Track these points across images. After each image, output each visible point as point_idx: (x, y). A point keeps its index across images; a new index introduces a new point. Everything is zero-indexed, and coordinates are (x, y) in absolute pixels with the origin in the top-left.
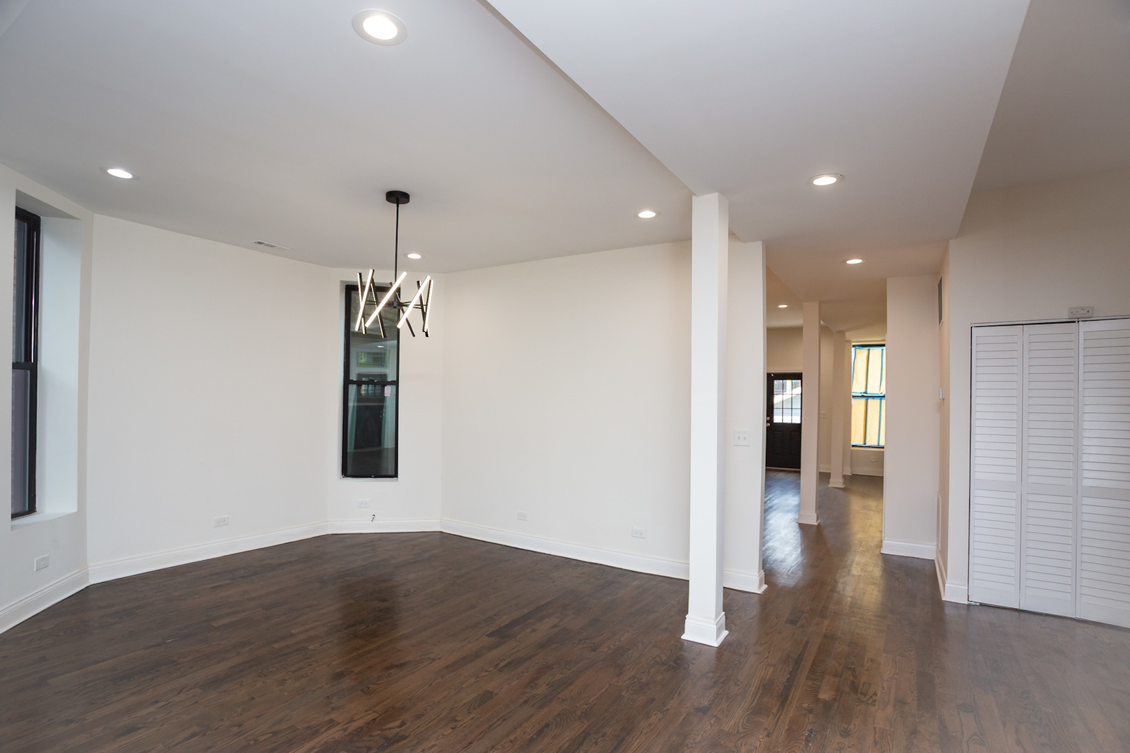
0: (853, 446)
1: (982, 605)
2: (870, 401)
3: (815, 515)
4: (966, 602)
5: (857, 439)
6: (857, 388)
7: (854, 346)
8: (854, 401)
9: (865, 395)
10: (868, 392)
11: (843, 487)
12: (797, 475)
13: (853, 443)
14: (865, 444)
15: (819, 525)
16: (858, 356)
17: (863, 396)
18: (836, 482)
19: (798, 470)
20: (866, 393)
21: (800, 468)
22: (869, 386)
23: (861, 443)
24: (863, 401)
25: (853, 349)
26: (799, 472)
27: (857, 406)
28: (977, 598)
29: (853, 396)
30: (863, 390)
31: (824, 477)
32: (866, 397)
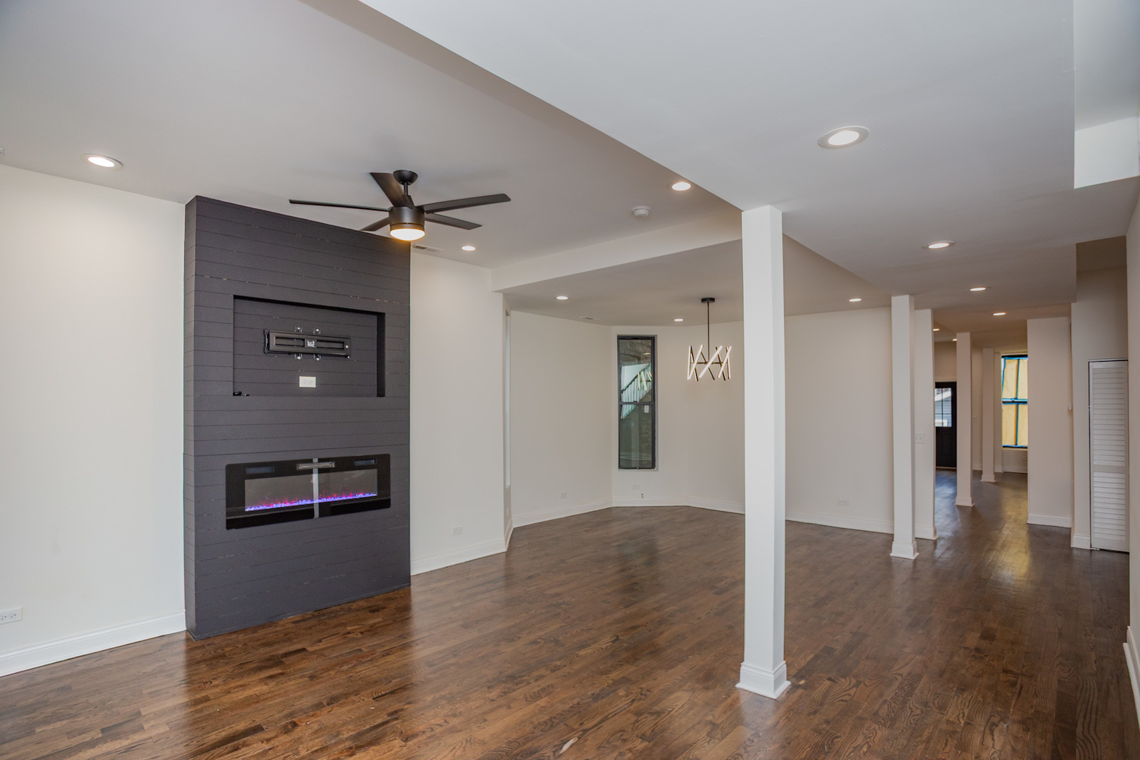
0: (1004, 447)
1: (1101, 550)
2: (1020, 406)
3: (970, 499)
4: (1089, 548)
5: (1008, 440)
6: (1008, 394)
7: (1003, 357)
8: (1004, 407)
9: (1016, 401)
10: (1019, 398)
11: (994, 481)
12: (954, 473)
13: (1004, 444)
14: (1016, 444)
15: (974, 507)
16: (1007, 366)
17: (1013, 402)
18: (988, 477)
19: (954, 468)
20: (1016, 399)
21: (956, 466)
22: (1019, 393)
23: (1012, 444)
24: (1014, 406)
25: (1002, 360)
26: (956, 470)
27: (1008, 412)
28: (1097, 545)
29: (1004, 402)
30: (1013, 396)
31: (977, 474)
32: (1017, 402)
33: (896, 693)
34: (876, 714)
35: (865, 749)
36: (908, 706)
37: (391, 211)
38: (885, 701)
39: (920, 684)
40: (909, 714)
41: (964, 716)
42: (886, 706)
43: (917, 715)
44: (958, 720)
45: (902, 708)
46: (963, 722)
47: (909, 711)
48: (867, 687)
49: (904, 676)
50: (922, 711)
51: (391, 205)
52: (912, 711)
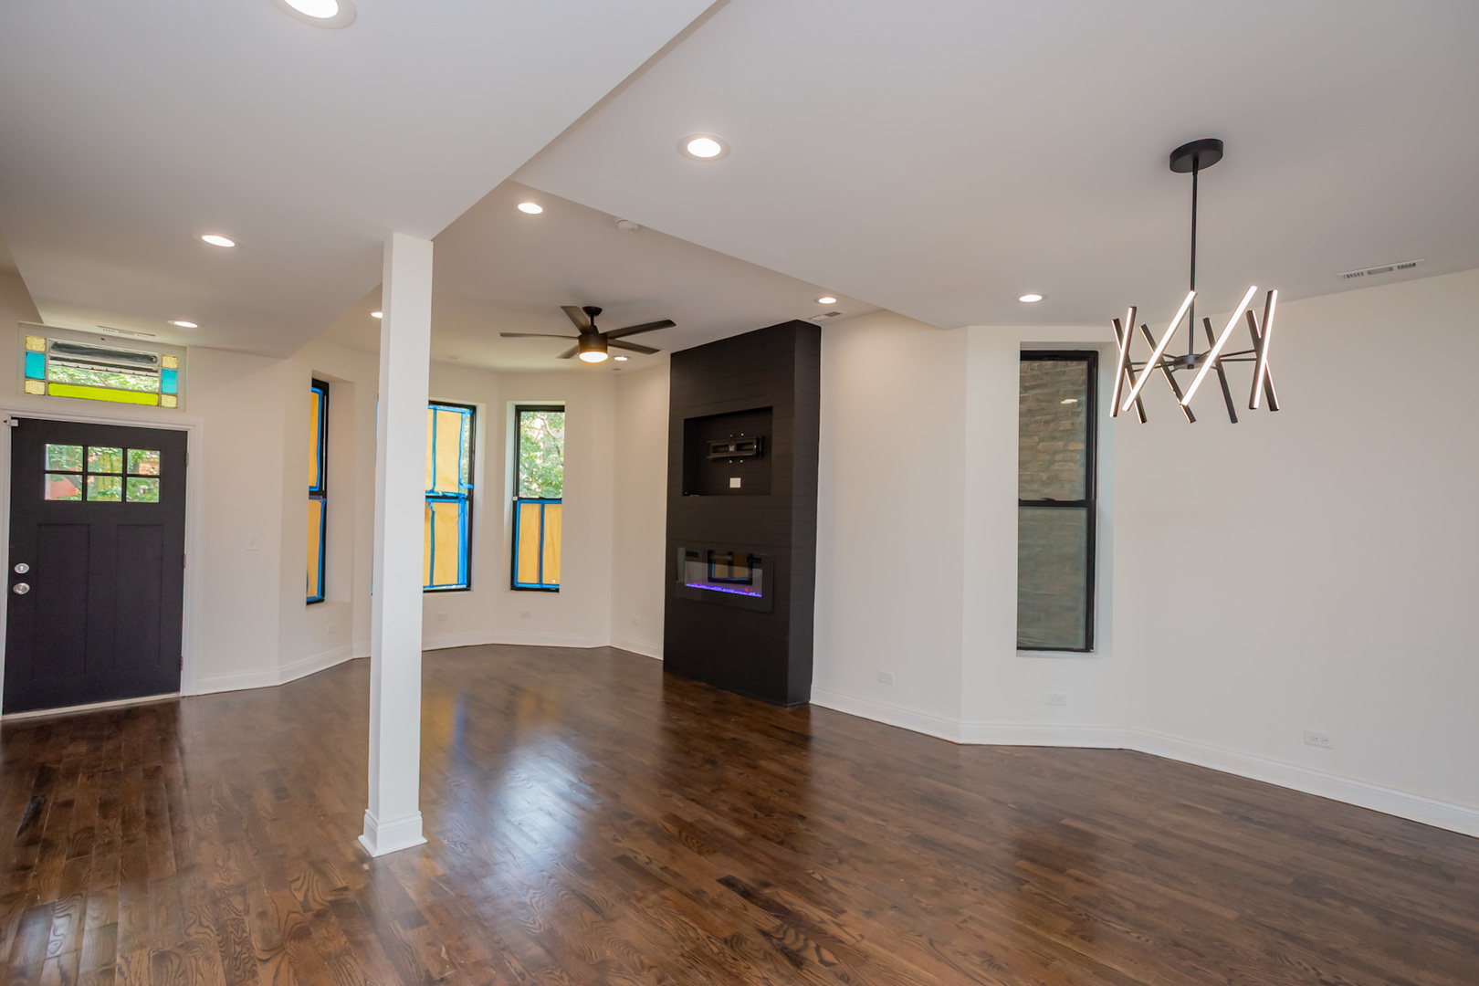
33: (244, 931)
34: (244, 894)
35: (220, 862)
36: (213, 928)
37: (580, 338)
38: (247, 912)
39: (221, 970)
40: (202, 919)
41: (120, 969)
42: (240, 908)
43: (190, 926)
44: (126, 959)
45: (217, 920)
46: (119, 960)
47: (206, 923)
48: (290, 912)
49: (258, 964)
50: (189, 935)
51: (580, 334)
52: (201, 925)
